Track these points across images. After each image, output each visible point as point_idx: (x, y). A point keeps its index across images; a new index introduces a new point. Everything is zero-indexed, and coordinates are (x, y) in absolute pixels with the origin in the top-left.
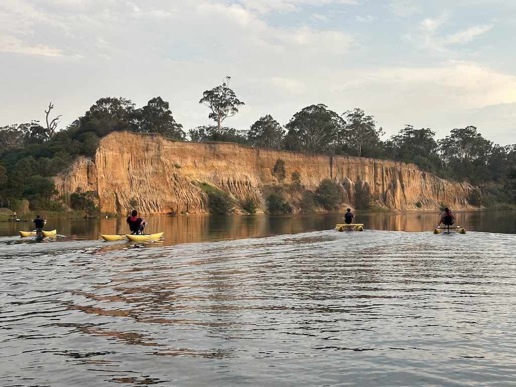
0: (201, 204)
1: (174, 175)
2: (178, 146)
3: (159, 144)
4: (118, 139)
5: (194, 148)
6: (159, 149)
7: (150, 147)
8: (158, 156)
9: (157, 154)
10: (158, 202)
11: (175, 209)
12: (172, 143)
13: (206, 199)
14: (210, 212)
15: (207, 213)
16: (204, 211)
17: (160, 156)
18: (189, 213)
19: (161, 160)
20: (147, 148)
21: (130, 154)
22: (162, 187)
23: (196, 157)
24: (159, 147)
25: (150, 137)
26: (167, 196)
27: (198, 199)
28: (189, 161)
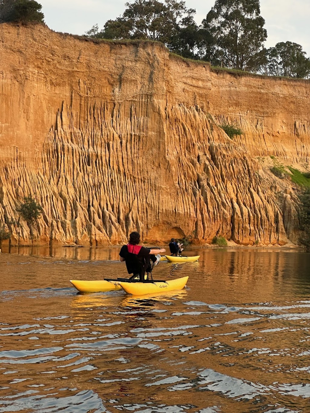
0: (277, 222)
1: (211, 149)
2: (249, 86)
3: (152, 66)
4: (8, 44)
5: (295, 94)
6: (151, 80)
7: (128, 75)
8: (150, 96)
9: (145, 90)
10: (134, 211)
11: (189, 230)
12: (233, 79)
13: (293, 209)
14: (301, 242)
15: (290, 245)
16: (282, 238)
17: (151, 95)
18: (238, 242)
19: (153, 105)
20: (120, 76)
21: (67, 88)
22: (153, 175)
23: (299, 114)
24: (152, 73)
25: (132, 49)
26: (165, 198)
27: (269, 208)
28: (279, 124)
